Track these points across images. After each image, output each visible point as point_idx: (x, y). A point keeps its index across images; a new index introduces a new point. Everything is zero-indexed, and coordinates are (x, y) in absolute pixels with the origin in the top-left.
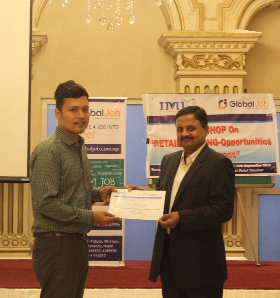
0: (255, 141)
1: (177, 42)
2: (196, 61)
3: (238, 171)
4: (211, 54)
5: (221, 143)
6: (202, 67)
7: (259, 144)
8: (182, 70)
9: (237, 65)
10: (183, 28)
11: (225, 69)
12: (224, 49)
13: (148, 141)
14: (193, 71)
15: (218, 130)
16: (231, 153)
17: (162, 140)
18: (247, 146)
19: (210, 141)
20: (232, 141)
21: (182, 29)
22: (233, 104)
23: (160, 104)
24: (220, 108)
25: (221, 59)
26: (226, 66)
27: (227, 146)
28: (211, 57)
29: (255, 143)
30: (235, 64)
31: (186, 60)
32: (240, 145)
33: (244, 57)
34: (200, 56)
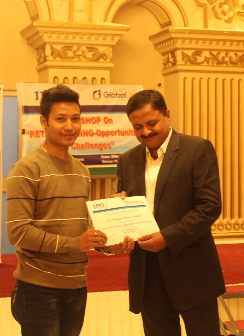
0: (128, 132)
1: (47, 32)
2: (65, 52)
3: (114, 162)
4: (80, 45)
5: (97, 134)
6: (71, 58)
7: (132, 135)
8: (51, 61)
9: (105, 57)
10: (52, 18)
11: (93, 61)
12: (93, 41)
13: (24, 132)
14: (62, 61)
15: (94, 121)
16: (107, 144)
17: (38, 131)
18: (122, 137)
19: (86, 131)
20: (108, 132)
21: (50, 19)
22: (107, 95)
23: (35, 94)
24: (94, 99)
25: (89, 51)
26: (94, 58)
27: (103, 137)
28: (80, 49)
29: (129, 134)
30: (103, 56)
31: (55, 51)
32: (114, 136)
33: (111, 49)
34: (68, 47)
